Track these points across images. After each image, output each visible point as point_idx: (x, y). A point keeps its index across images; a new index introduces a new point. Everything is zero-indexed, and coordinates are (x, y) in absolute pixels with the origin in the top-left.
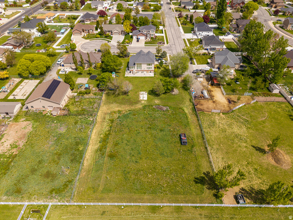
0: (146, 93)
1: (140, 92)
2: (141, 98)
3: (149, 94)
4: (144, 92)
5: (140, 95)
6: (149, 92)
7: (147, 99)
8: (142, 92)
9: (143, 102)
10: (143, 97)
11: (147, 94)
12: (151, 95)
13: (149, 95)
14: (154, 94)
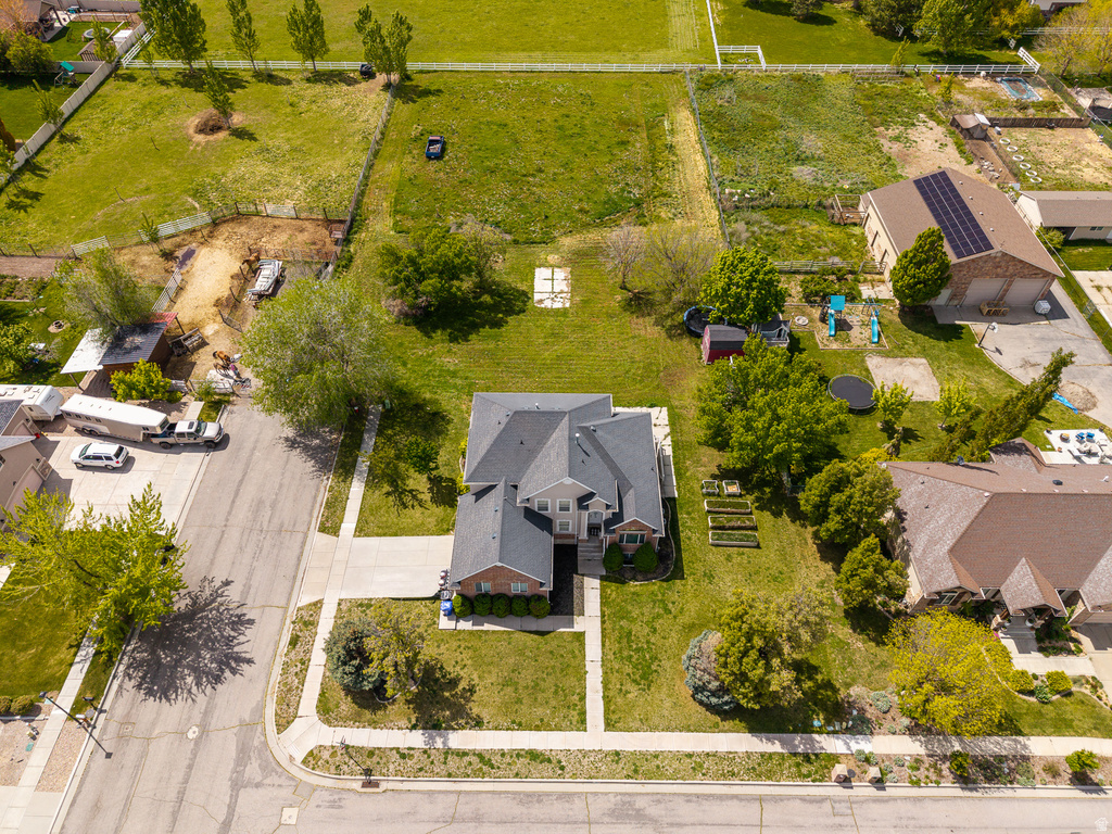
0: (541, 301)
1: (567, 305)
2: (560, 274)
3: (525, 294)
4: (548, 304)
5: (566, 289)
6: (524, 302)
7: (537, 271)
8: (557, 305)
9: (553, 258)
10: (553, 280)
11: (537, 297)
12: (518, 291)
13: (524, 288)
14: (500, 296)
